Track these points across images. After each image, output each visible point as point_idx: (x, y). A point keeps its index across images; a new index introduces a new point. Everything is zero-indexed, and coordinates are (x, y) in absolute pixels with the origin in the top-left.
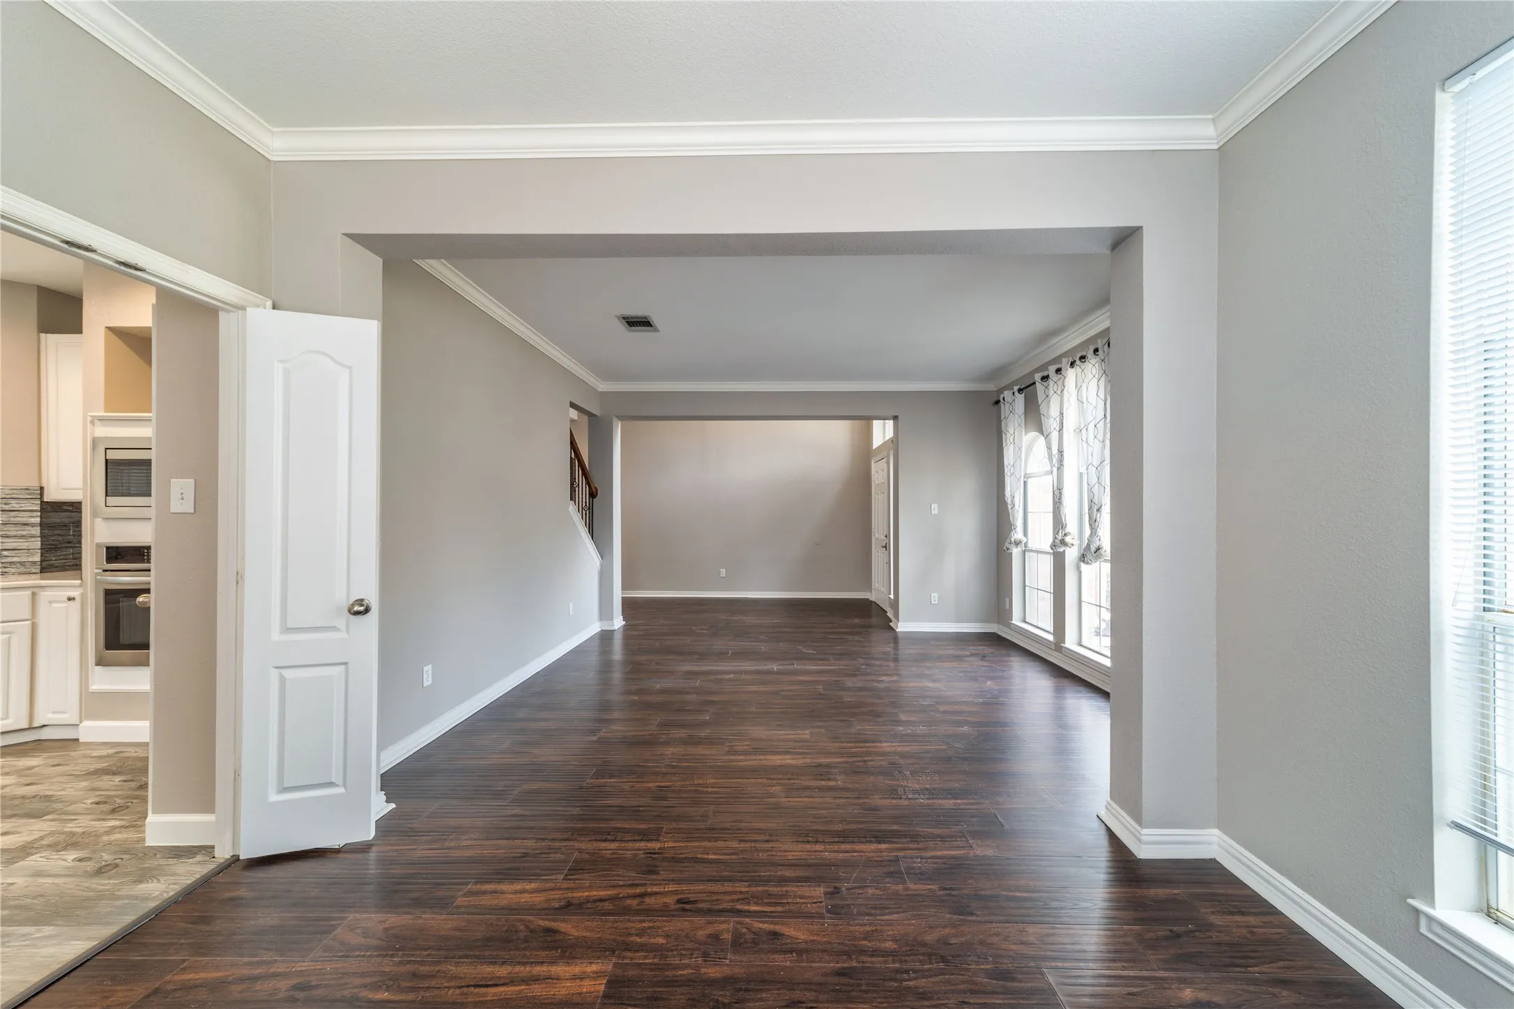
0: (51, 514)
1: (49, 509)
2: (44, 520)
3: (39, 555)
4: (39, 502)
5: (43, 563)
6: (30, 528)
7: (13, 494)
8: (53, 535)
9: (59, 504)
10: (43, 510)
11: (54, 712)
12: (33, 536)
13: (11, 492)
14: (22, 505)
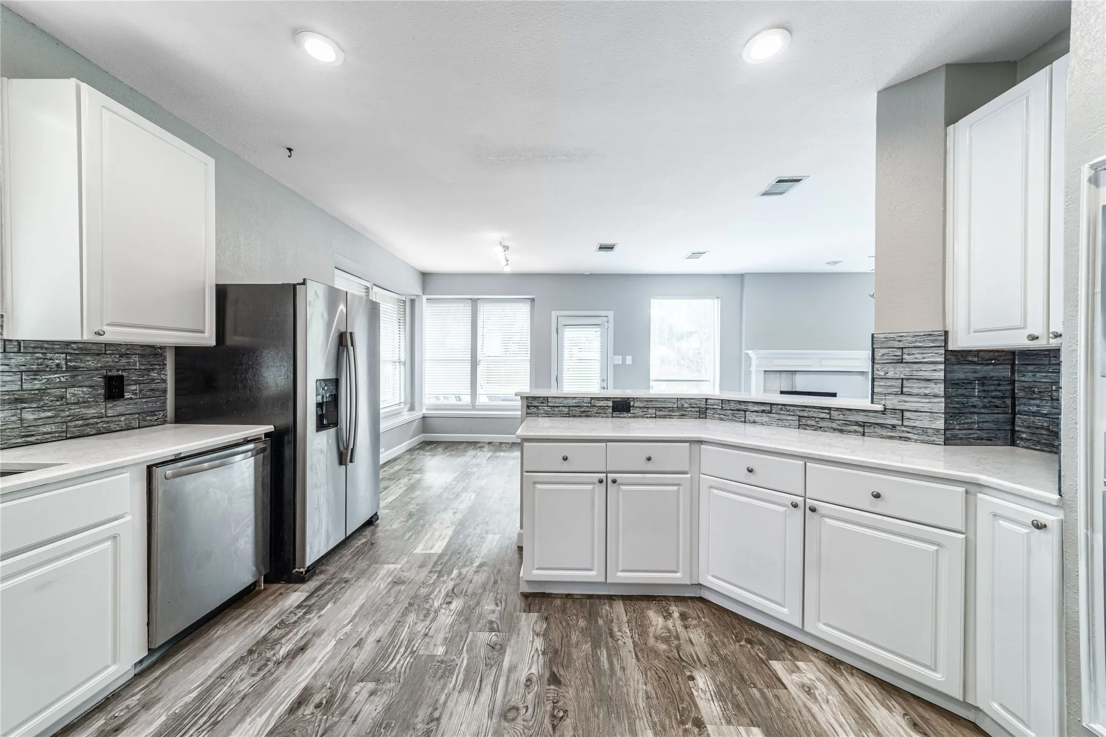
0: (956, 367)
1: (953, 360)
2: (949, 376)
3: (943, 421)
4: (943, 352)
5: (948, 432)
6: (933, 385)
7: (916, 341)
8: (957, 396)
9: (963, 353)
10: (947, 362)
11: (1001, 705)
12: (936, 396)
13: (914, 339)
14: (925, 355)
